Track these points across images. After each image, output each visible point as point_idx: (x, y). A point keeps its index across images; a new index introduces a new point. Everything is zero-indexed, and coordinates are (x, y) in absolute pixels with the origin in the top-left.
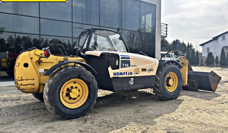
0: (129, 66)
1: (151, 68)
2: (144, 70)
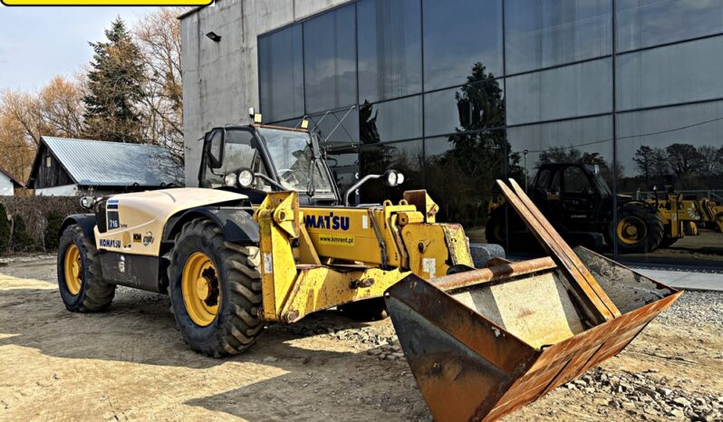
0: (118, 226)
1: (149, 235)
2: (137, 237)
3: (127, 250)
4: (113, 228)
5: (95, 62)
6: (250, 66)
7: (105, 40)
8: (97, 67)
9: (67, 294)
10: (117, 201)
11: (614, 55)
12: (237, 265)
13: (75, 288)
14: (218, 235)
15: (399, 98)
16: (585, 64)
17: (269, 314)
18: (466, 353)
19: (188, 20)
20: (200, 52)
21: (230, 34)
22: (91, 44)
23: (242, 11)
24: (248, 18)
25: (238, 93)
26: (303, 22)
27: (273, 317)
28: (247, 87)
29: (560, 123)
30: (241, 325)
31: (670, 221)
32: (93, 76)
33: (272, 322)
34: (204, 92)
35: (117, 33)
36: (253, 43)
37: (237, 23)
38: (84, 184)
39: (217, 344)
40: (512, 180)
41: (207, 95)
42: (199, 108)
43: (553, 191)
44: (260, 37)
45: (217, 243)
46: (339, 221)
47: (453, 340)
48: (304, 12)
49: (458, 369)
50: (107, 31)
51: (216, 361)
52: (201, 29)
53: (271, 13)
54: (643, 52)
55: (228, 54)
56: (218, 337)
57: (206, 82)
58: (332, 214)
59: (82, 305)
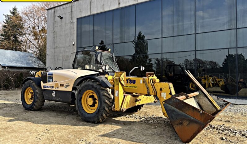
0: (53, 81)
1: (68, 84)
2: (62, 85)
3: (57, 89)
4: (50, 82)
5: (5, 22)
6: (73, 28)
7: (10, 14)
8: (6, 23)
9: (25, 104)
10: (52, 73)
11: (195, 34)
12: (105, 94)
13: (29, 102)
14: (98, 85)
15: (127, 42)
16: (187, 36)
17: (117, 109)
18: (190, 118)
19: (50, 11)
20: (54, 22)
21: (67, 17)
22: (4, 15)
23: (71, 10)
24: (74, 12)
25: (68, 37)
26: (94, 15)
27: (118, 110)
28: (72, 35)
29: (179, 53)
30: (106, 112)
31: (205, 83)
32: (4, 26)
33: (117, 112)
34: (55, 36)
35: (14, 12)
36: (75, 21)
37: (69, 13)
38: (3, 65)
39: (97, 119)
40: (188, 70)
41: (56, 37)
42: (53, 41)
43: (171, 73)
44: (77, 19)
45: (98, 87)
46: (132, 81)
47: (186, 115)
48: (94, 12)
49: (188, 123)
50: (10, 11)
51: (96, 125)
52: (55, 14)
53: (82, 11)
54: (204, 34)
55: (65, 24)
56: (98, 117)
57: (56, 32)
58: (129, 79)
59: (33, 108)
